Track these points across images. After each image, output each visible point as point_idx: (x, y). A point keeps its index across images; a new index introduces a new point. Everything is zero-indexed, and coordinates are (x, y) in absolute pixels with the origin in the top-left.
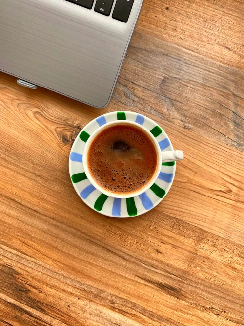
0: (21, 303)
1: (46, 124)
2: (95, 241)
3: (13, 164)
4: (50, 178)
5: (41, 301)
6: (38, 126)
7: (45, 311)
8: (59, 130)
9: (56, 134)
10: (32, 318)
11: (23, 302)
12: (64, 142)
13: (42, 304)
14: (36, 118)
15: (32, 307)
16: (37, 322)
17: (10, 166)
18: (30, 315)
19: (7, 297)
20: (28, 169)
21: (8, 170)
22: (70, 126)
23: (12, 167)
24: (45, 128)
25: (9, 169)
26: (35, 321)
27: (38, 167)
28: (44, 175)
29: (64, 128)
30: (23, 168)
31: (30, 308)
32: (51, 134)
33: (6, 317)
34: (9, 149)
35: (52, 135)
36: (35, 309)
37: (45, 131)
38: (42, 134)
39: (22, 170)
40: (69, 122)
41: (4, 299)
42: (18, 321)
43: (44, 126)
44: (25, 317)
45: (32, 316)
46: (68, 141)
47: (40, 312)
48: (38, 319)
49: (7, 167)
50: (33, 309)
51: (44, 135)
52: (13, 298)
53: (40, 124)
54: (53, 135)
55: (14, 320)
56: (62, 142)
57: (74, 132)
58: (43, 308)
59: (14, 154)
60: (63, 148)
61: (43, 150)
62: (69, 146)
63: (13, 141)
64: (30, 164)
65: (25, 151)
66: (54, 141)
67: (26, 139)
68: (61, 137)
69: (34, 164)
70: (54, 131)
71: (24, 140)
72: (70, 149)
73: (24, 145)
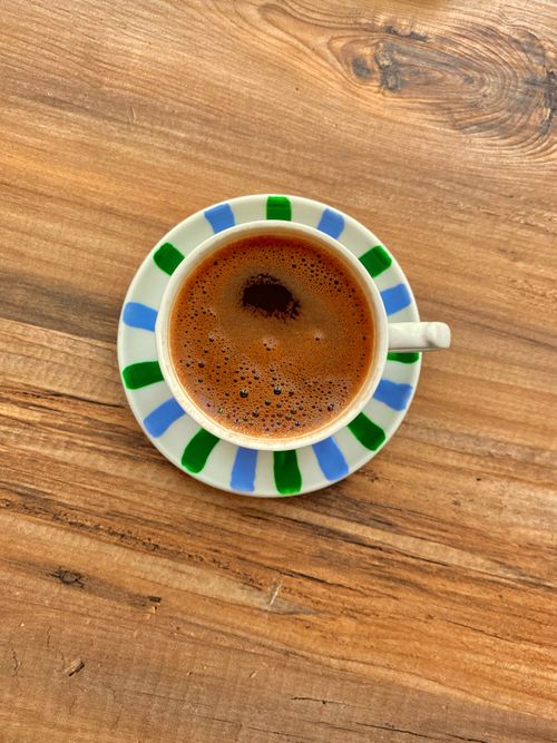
0: (329, 515)
1: (298, 34)
2: (493, 325)
3: (232, 157)
4: (339, 178)
5: (382, 501)
6: (278, 43)
7: (397, 526)
8: (339, 44)
9: (332, 58)
10: (364, 550)
11: (333, 512)
12: (358, 75)
13: (385, 508)
14: (271, 22)
15: (361, 522)
16: (381, 559)
17: (222, 161)
18: (361, 543)
20: (276, 163)
21: (222, 175)
22: (366, 30)
23: (231, 164)
24: (301, 46)
25: (223, 170)
26: (374, 557)
27: (302, 154)
28: (323, 173)
29: (352, 39)
30: (262, 164)
31: (354, 525)
32: (320, 61)
33: (295, 561)
34: (212, 117)
35: (324, 63)
36: (368, 525)
37: (301, 55)
38: (295, 63)
39: (260, 169)
40: (364, 21)
42: (330, 565)
43: (295, 42)
44: (346, 550)
45: (364, 545)
46: (368, 71)
47: (384, 530)
48: (381, 549)
49: (218, 168)
50: (365, 527)
51: (303, 66)
52: (305, 508)
53: (285, 37)
54: (327, 61)
55: (319, 565)
56: (354, 76)
57: (381, 45)
58: (390, 519)
59: (230, 129)
60: (360, 92)
61: (306, 105)
62: (374, 85)
63: (220, 94)
64: (278, 148)
65: (258, 115)
66: (332, 76)
67: (253, 82)
68: (348, 66)
69: (291, 146)
70: (328, 51)
71: (250, 86)
72: (378, 92)
73: (251, 99)
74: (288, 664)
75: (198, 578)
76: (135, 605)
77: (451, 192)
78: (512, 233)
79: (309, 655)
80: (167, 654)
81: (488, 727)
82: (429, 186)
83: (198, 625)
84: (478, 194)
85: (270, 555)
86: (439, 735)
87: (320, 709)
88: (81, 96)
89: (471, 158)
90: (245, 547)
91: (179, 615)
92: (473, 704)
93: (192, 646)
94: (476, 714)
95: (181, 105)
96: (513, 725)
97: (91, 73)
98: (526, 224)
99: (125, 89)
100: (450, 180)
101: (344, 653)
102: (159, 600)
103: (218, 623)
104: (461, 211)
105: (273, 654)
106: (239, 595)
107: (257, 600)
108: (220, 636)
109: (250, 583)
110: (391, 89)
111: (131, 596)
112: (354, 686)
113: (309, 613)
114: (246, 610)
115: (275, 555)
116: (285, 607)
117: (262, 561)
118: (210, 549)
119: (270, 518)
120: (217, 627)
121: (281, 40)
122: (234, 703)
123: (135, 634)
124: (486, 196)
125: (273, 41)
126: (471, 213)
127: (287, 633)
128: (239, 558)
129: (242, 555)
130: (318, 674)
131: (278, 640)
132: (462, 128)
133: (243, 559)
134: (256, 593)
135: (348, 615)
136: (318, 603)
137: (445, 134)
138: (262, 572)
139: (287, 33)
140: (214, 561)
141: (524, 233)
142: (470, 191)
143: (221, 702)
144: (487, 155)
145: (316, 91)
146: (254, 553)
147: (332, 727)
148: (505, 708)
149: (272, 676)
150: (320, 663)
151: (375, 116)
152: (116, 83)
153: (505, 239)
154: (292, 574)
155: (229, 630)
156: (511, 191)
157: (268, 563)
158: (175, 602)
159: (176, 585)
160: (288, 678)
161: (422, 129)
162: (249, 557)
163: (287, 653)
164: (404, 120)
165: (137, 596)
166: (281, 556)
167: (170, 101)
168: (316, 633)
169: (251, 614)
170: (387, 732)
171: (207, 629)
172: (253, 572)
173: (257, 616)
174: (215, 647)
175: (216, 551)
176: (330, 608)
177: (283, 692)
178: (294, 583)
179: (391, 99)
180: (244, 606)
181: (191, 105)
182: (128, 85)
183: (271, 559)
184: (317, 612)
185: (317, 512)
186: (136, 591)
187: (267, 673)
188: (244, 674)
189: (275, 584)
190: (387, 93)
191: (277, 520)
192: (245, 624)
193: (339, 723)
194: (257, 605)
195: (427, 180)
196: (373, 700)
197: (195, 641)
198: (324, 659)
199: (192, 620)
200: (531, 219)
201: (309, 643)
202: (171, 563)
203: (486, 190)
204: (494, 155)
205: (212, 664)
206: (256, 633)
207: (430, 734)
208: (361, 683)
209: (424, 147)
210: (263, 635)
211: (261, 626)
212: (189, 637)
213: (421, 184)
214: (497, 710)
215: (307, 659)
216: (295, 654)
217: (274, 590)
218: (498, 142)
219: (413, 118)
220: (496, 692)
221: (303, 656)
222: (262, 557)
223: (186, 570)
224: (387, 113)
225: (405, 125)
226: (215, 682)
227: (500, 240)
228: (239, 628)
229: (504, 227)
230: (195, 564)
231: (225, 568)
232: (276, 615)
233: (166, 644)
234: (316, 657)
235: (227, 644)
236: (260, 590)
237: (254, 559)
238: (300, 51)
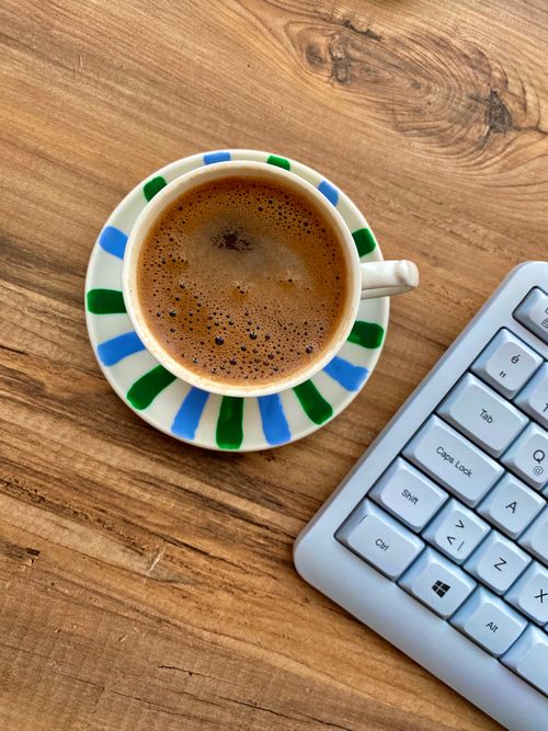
0: (220, 489)
1: (258, 12)
3: (174, 122)
5: (275, 481)
6: (237, 18)
7: (286, 507)
8: (296, 29)
9: (287, 42)
10: (251, 527)
11: (226, 486)
12: (311, 62)
13: (277, 488)
15: (252, 499)
16: (266, 538)
17: (164, 124)
18: (249, 520)
19: (181, 476)
20: (217, 134)
21: (161, 137)
22: (324, 20)
23: (173, 129)
24: (259, 24)
25: (164, 132)
26: (259, 535)
27: (244, 130)
29: (310, 26)
30: (203, 133)
31: (244, 502)
32: (275, 42)
33: (181, 530)
34: (160, 79)
35: (278, 45)
36: (258, 503)
37: (257, 33)
38: (251, 40)
39: (201, 138)
40: (322, 10)
41: (172, 481)
42: (215, 538)
43: (254, 19)
44: (232, 525)
45: (252, 522)
46: (321, 60)
47: (273, 509)
48: (267, 528)
49: (158, 130)
50: (255, 505)
51: (257, 44)
52: (198, 479)
53: (244, 12)
54: (282, 43)
55: (204, 537)
56: (306, 63)
57: (337, 37)
58: (281, 499)
59: (176, 94)
60: (310, 79)
61: (255, 83)
62: (325, 75)
63: (171, 58)
64: (222, 121)
65: (206, 85)
66: (285, 59)
67: (205, 51)
68: (302, 50)
69: (234, 120)
70: (284, 34)
71: (202, 54)
72: (328, 82)
73: (202, 68)
74: (160, 632)
75: (80, 535)
76: (11, 555)
77: (385, 190)
78: (437, 239)
79: (182, 625)
80: (38, 609)
81: (348, 713)
82: (364, 180)
83: (74, 583)
84: (410, 196)
85: (157, 521)
86: (299, 717)
87: (186, 680)
88: (29, 36)
89: (408, 160)
90: (133, 510)
91: (56, 571)
92: (336, 689)
93: (64, 604)
94: (338, 699)
95: (130, 61)
96: (372, 714)
97: (42, 14)
98: (451, 232)
99: (75, 36)
100: (384, 179)
101: (217, 627)
102: (37, 553)
103: (96, 583)
104: (392, 211)
105: (147, 620)
106: (120, 557)
107: (138, 565)
108: (95, 596)
109: (133, 546)
110: (340, 81)
111: (8, 545)
112: (223, 660)
113: (188, 583)
114: (124, 573)
115: (162, 522)
116: (164, 575)
117: (148, 527)
118: (96, 508)
119: (161, 485)
120: (94, 587)
121: (240, 15)
122: (100, 665)
123: (8, 585)
124: (417, 199)
125: (232, 15)
126: (400, 213)
127: (162, 600)
128: (125, 520)
129: (128, 518)
130: (188, 645)
131: (153, 606)
132: (403, 130)
133: (129, 522)
134: (137, 557)
135: (227, 590)
136: (198, 574)
137: (387, 134)
138: (146, 537)
139: (247, 8)
140: (99, 521)
141: (449, 241)
142: (402, 192)
143: (86, 663)
144: (425, 160)
145: (268, 71)
146: (140, 517)
147: (196, 699)
148: (367, 696)
149: (141, 643)
150: (191, 634)
151: (321, 105)
152: (67, 28)
153: (428, 243)
154: (176, 543)
155: (104, 591)
156: (442, 198)
157: (153, 529)
158: (53, 557)
159: (57, 540)
160: (158, 645)
161: (365, 125)
162: (135, 521)
163: (160, 621)
164: (349, 113)
165: (15, 546)
166: (167, 524)
167: (120, 56)
168: (192, 604)
169: (130, 577)
170: (249, 709)
171: (82, 587)
172: (137, 536)
173: (134, 580)
174: (88, 607)
175: (102, 511)
176: (209, 581)
177: (151, 659)
178: (177, 552)
179: (338, 90)
180: (123, 569)
181: (141, 64)
182: (78, 32)
183: (156, 525)
184: (195, 583)
185: (209, 484)
186: (14, 542)
187: (138, 637)
188: (114, 637)
189: (158, 551)
190: (336, 84)
191: (168, 487)
192: (122, 587)
193: (202, 696)
194: (136, 570)
195: (362, 175)
196: (240, 676)
197: (68, 599)
198: (196, 631)
199: (69, 577)
200: (456, 228)
201: (183, 613)
202: (55, 518)
203: (417, 194)
204: (430, 161)
205: (82, 624)
206: (132, 597)
207: (291, 714)
208: (230, 657)
209: (364, 142)
210: (139, 601)
211: (138, 590)
212: (63, 593)
213: (356, 178)
214: (359, 698)
215: (179, 628)
216: (168, 622)
217: (156, 556)
218: (435, 150)
219: (357, 112)
220: (361, 679)
221: (174, 625)
222: (148, 523)
223: (69, 526)
224: (333, 104)
225: (349, 118)
226: (83, 642)
227: (425, 244)
228: (114, 590)
229: (430, 232)
230: (79, 521)
231: (109, 529)
232: (154, 581)
233: (38, 598)
234: (189, 628)
235: (101, 606)
236: (141, 554)
237: (140, 524)
238: (257, 28)
